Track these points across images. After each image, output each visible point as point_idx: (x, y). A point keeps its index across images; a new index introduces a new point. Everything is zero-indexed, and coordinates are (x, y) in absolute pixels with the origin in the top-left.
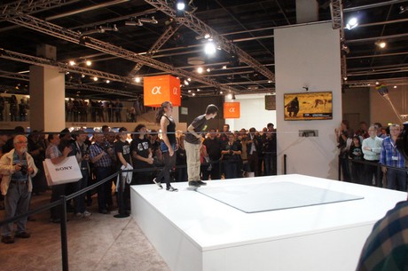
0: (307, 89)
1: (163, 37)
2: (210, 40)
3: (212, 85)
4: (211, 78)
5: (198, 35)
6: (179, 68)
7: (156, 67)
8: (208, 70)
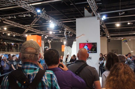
0: (88, 41)
1: (35, 20)
2: (52, 22)
3: (57, 38)
4: (56, 35)
5: (47, 21)
6: (43, 32)
7: (33, 31)
8: (54, 33)
